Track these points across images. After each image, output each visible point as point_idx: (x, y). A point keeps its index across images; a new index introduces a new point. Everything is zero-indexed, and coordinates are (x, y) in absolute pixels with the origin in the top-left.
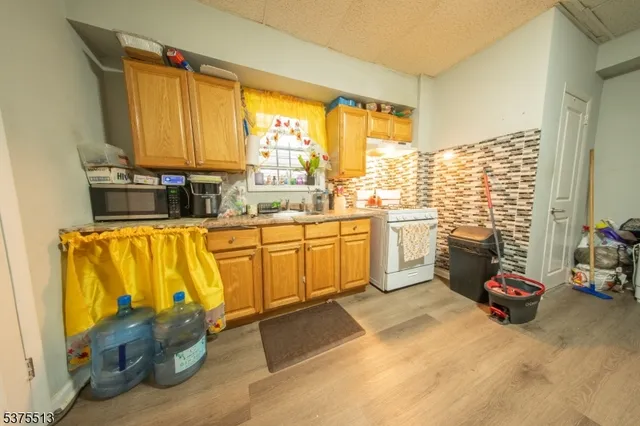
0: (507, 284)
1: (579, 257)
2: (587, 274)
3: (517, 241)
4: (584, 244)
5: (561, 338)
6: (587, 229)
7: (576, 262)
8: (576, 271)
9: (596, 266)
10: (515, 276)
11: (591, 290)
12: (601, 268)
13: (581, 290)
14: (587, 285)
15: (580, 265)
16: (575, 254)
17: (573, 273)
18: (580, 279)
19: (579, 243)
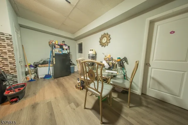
0: (14, 89)
1: (27, 73)
2: (30, 77)
3: (12, 73)
4: (27, 70)
5: (34, 93)
6: (26, 66)
7: (26, 75)
8: (27, 77)
9: (31, 74)
10: (14, 85)
11: (32, 80)
12: (32, 74)
13: (30, 81)
14: (30, 79)
15: (27, 75)
16: (25, 73)
17: (26, 78)
18: (28, 79)
19: (25, 70)
